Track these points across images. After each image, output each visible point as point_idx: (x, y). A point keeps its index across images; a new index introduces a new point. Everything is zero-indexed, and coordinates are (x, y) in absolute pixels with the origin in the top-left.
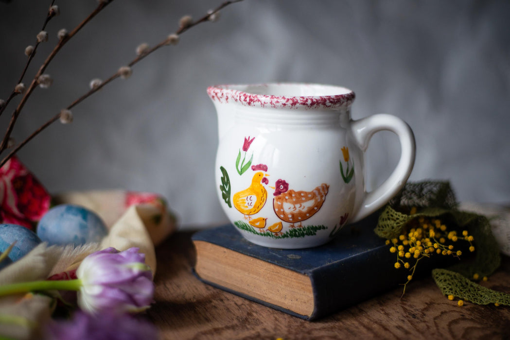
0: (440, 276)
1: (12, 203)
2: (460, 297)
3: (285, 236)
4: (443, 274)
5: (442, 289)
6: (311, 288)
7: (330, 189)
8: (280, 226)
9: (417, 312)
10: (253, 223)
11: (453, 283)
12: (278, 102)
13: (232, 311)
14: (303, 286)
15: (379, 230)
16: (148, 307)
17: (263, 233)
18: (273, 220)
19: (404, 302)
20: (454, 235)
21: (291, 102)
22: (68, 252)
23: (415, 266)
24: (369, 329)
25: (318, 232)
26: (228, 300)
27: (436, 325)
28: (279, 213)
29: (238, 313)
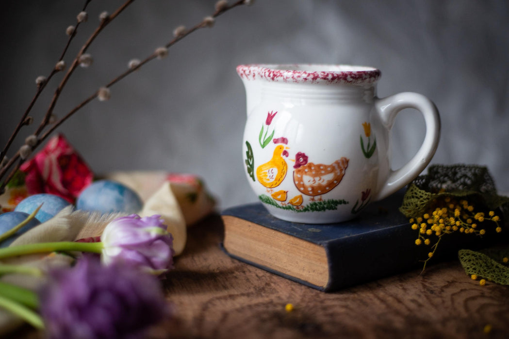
0: (466, 257)
1: (56, 179)
2: (483, 276)
3: (306, 210)
4: (468, 254)
5: (466, 269)
6: (325, 259)
7: (350, 164)
8: (300, 199)
9: (436, 289)
10: (275, 196)
11: (477, 263)
12: (299, 77)
13: (252, 282)
14: (320, 258)
15: (403, 208)
16: (165, 270)
17: (284, 206)
18: (294, 193)
19: (426, 280)
20: (482, 216)
21: (312, 76)
22: (95, 218)
23: (437, 244)
24: (383, 301)
25: (339, 206)
26: (250, 272)
27: (453, 300)
28: (299, 185)
29: (256, 283)
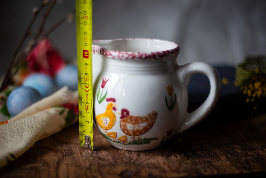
3: (130, 144)
8: (125, 138)
10: (109, 134)
12: (122, 56)
17: (115, 141)
18: (121, 134)
21: (131, 56)
25: (152, 142)
28: (124, 130)
